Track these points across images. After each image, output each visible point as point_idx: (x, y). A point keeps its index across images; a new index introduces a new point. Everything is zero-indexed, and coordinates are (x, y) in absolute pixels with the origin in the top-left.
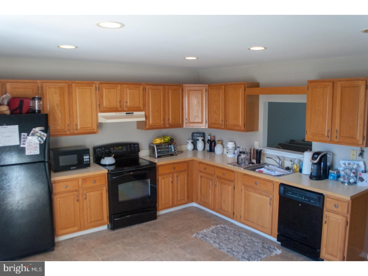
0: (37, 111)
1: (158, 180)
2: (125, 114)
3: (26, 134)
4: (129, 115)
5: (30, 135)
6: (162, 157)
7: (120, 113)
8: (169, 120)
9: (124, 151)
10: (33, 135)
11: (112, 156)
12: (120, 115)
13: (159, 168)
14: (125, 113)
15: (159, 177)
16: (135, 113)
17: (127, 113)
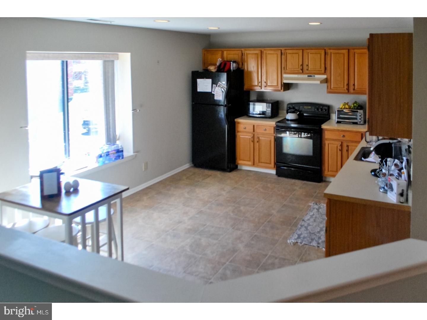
0: (232, 71)
1: (325, 144)
2: (307, 77)
3: (215, 85)
4: (310, 78)
5: (217, 86)
6: (342, 123)
7: (302, 75)
8: (354, 85)
9: (312, 111)
10: (219, 86)
11: (296, 113)
12: (302, 77)
13: (326, 132)
14: (307, 75)
15: (326, 141)
16: (317, 76)
17: (308, 76)
